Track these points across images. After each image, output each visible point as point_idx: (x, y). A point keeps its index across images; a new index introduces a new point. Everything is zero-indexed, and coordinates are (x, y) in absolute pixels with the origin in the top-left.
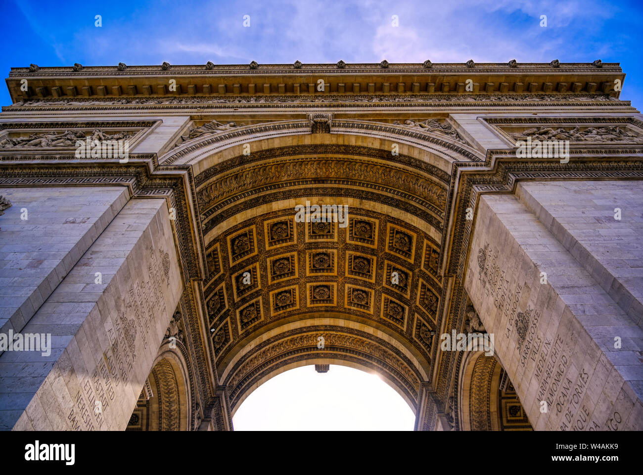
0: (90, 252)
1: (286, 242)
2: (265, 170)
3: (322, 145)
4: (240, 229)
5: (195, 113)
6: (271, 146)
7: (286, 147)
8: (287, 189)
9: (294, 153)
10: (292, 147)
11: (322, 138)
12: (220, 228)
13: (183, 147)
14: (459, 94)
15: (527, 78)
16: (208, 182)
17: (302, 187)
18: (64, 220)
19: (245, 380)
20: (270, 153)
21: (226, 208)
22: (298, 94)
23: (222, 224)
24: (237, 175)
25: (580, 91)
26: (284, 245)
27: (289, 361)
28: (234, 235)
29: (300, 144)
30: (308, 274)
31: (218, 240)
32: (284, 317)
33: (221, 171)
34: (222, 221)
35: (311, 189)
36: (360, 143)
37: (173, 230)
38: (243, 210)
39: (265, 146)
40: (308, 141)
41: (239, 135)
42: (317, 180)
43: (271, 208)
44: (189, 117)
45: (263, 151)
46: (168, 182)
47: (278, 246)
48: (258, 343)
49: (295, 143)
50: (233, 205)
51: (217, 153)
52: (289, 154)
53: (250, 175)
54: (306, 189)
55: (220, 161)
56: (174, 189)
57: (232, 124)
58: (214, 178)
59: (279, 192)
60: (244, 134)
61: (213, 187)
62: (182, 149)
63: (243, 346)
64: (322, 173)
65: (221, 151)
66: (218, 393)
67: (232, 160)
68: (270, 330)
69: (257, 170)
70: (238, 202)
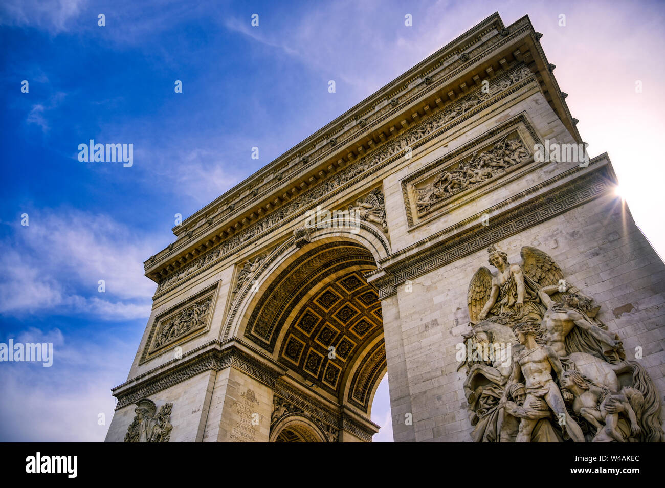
0: (207, 426)
1: (337, 301)
2: (289, 281)
3: (312, 250)
4: (300, 316)
5: (234, 259)
6: (282, 270)
7: (292, 263)
8: (311, 280)
9: (299, 263)
10: (295, 261)
11: (307, 248)
12: (284, 330)
13: (235, 303)
14: (395, 137)
15: (443, 92)
16: (257, 318)
17: (320, 274)
18: (191, 412)
19: (368, 381)
20: (285, 272)
21: (280, 318)
23: (283, 327)
24: (274, 296)
26: (336, 303)
28: (298, 321)
29: (298, 257)
31: (290, 333)
32: (371, 335)
34: (283, 325)
35: (326, 272)
36: (331, 241)
38: (291, 310)
39: (278, 272)
40: (301, 253)
41: (261, 273)
42: (326, 266)
43: (310, 295)
44: (234, 265)
45: (279, 275)
46: (229, 351)
47: (333, 306)
48: (362, 359)
49: (294, 259)
50: (283, 312)
51: (252, 301)
52: (297, 265)
53: (282, 289)
54: (323, 274)
55: (257, 302)
56: (233, 355)
57: (257, 260)
58: (260, 312)
59: (308, 285)
60: (263, 270)
61: (264, 315)
63: (351, 368)
64: (324, 261)
65: (254, 297)
66: (342, 410)
67: (264, 294)
68: (364, 348)
69: (285, 284)
70: (285, 309)
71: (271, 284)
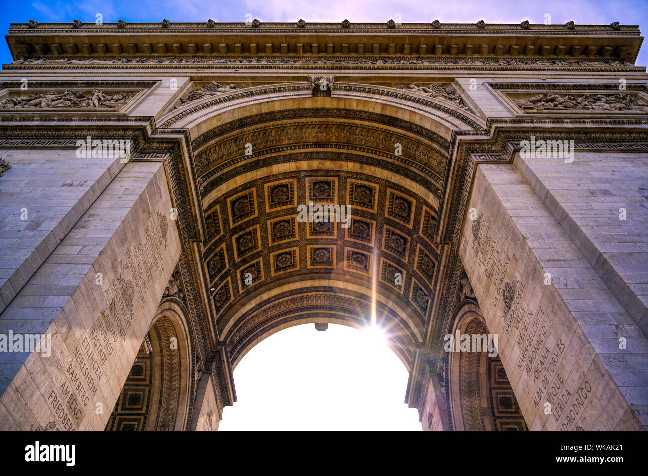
0: (87, 215)
1: (287, 205)
2: (265, 133)
3: (323, 109)
4: (241, 191)
5: (195, 73)
6: (271, 109)
7: (286, 110)
8: (288, 152)
9: (295, 117)
10: (292, 110)
11: (321, 102)
12: (219, 191)
13: (182, 109)
14: (467, 57)
15: (539, 41)
16: (207, 144)
17: (302, 150)
18: (62, 183)
19: (246, 336)
20: (271, 116)
21: (225, 171)
22: (301, 55)
23: (221, 186)
24: (237, 138)
25: (594, 56)
26: (285, 207)
27: (289, 319)
28: (234, 197)
29: (300, 107)
30: (308, 237)
31: (218, 203)
32: (285, 278)
33: (221, 134)
34: (222, 184)
35: (311, 153)
36: (361, 108)
37: (170, 193)
38: (242, 173)
39: (265, 110)
40: (308, 104)
41: (239, 97)
42: (317, 144)
43: (271, 171)
44: (189, 78)
45: (263, 114)
46: (165, 145)
47: (279, 209)
48: (259, 302)
49: (295, 106)
50: (232, 167)
51: (215, 116)
52: (289, 118)
53: (250, 138)
54: (306, 153)
55: (220, 123)
56: (171, 153)
57: (232, 85)
58: (213, 141)
59: (280, 156)
60: (243, 96)
61: (212, 150)
62: (181, 111)
63: (243, 305)
64: (322, 137)
65: (220, 114)
66: (219, 348)
67: (231, 123)
68: (270, 289)
69: (257, 133)
70: (238, 165)
71: (246, 118)
